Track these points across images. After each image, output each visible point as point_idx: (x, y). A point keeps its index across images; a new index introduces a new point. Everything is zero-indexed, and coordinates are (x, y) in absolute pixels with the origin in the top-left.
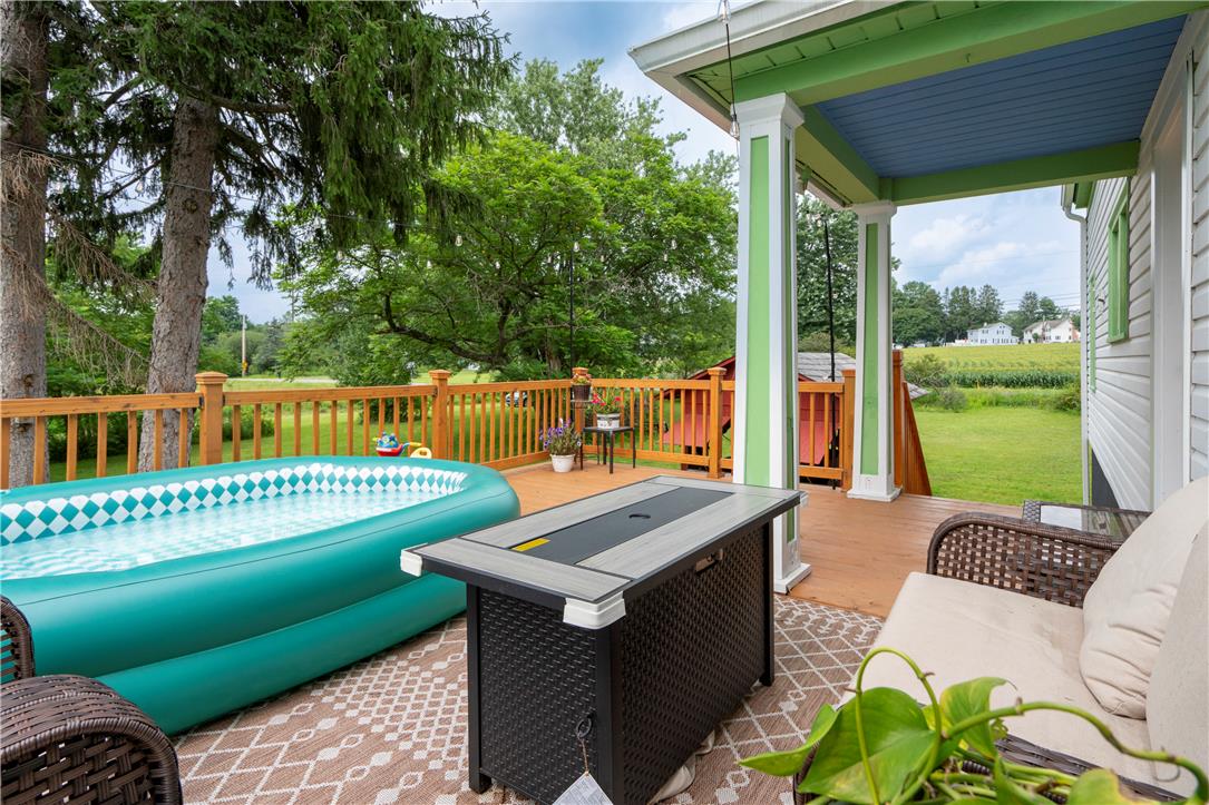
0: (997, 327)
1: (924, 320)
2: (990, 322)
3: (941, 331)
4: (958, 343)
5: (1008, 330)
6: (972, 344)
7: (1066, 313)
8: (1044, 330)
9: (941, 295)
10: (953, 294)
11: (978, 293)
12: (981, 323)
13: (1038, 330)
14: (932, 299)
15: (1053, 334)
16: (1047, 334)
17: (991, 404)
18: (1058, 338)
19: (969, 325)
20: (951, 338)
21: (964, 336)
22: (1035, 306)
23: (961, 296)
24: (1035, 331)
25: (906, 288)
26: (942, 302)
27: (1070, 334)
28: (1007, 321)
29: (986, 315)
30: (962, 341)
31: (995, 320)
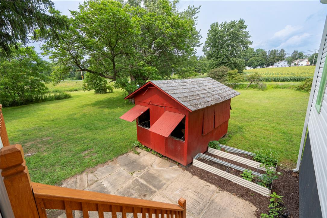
0: (283, 62)
1: (261, 60)
2: (281, 60)
3: (266, 63)
4: (270, 67)
5: (286, 63)
6: (275, 67)
7: (306, 57)
8: (298, 62)
9: (267, 52)
10: (271, 52)
11: (279, 51)
12: (279, 60)
13: (296, 62)
14: (264, 54)
15: (301, 63)
16: (299, 63)
17: (275, 88)
18: (302, 64)
19: (275, 61)
20: (268, 65)
21: (272, 65)
22: (297, 55)
23: (274, 53)
24: (295, 63)
25: (256, 51)
26: (267, 54)
27: (307, 63)
28: (286, 60)
29: (281, 58)
30: (272, 66)
31: (283, 59)
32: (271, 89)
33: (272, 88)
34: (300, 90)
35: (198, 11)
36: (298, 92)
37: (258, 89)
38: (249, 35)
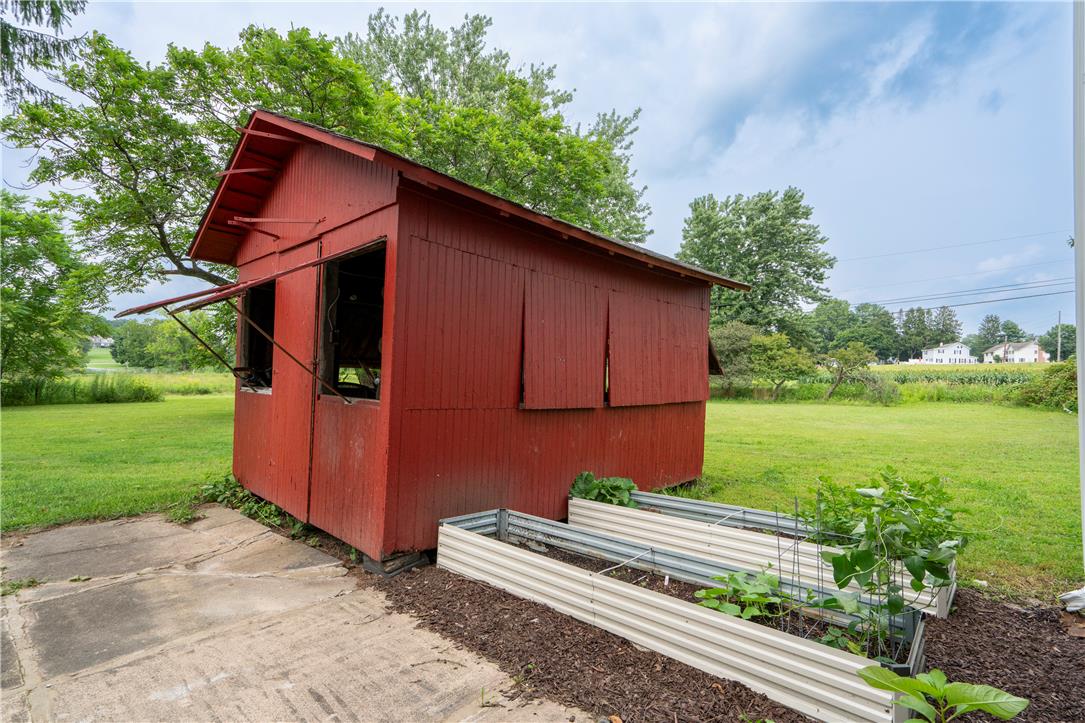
0: (953, 347)
1: (875, 340)
2: (947, 342)
3: (894, 351)
4: (912, 361)
5: (966, 351)
6: (928, 363)
7: (1032, 339)
8: (1006, 352)
9: (895, 316)
10: (907, 315)
11: (935, 314)
12: (937, 343)
13: (1000, 352)
14: (885, 320)
15: (1017, 356)
16: (1009, 356)
18: (1022, 360)
19: (924, 345)
20: (904, 357)
21: (918, 356)
22: (997, 329)
23: (916, 318)
24: (996, 353)
25: (858, 309)
26: (896, 322)
27: (1036, 356)
28: (965, 343)
29: (944, 335)
30: (916, 361)
31: (953, 340)
32: (915, 402)
33: (922, 399)
34: (1028, 405)
35: (631, 127)
36: (1023, 411)
37: (868, 403)
38: (820, 236)
